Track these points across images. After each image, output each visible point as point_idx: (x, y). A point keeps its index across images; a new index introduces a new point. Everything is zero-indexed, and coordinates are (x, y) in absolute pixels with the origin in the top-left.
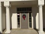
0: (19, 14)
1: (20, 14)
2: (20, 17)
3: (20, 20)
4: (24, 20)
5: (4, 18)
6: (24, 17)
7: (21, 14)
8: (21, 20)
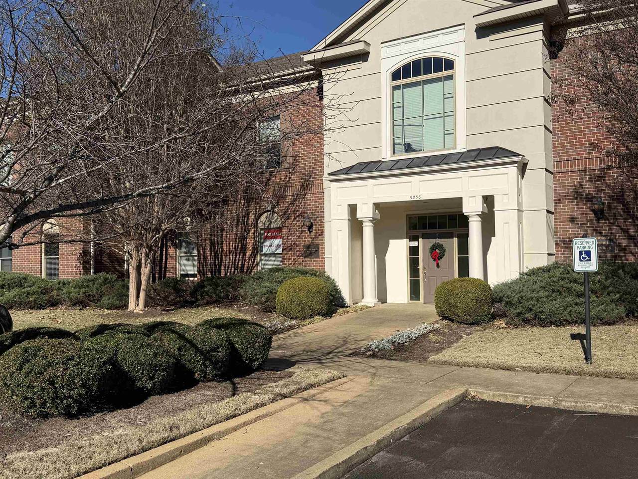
0: (415, 244)
1: (420, 240)
2: (421, 257)
3: (421, 267)
4: (438, 266)
5: (358, 263)
6: (437, 254)
7: (426, 240)
8: (424, 268)
